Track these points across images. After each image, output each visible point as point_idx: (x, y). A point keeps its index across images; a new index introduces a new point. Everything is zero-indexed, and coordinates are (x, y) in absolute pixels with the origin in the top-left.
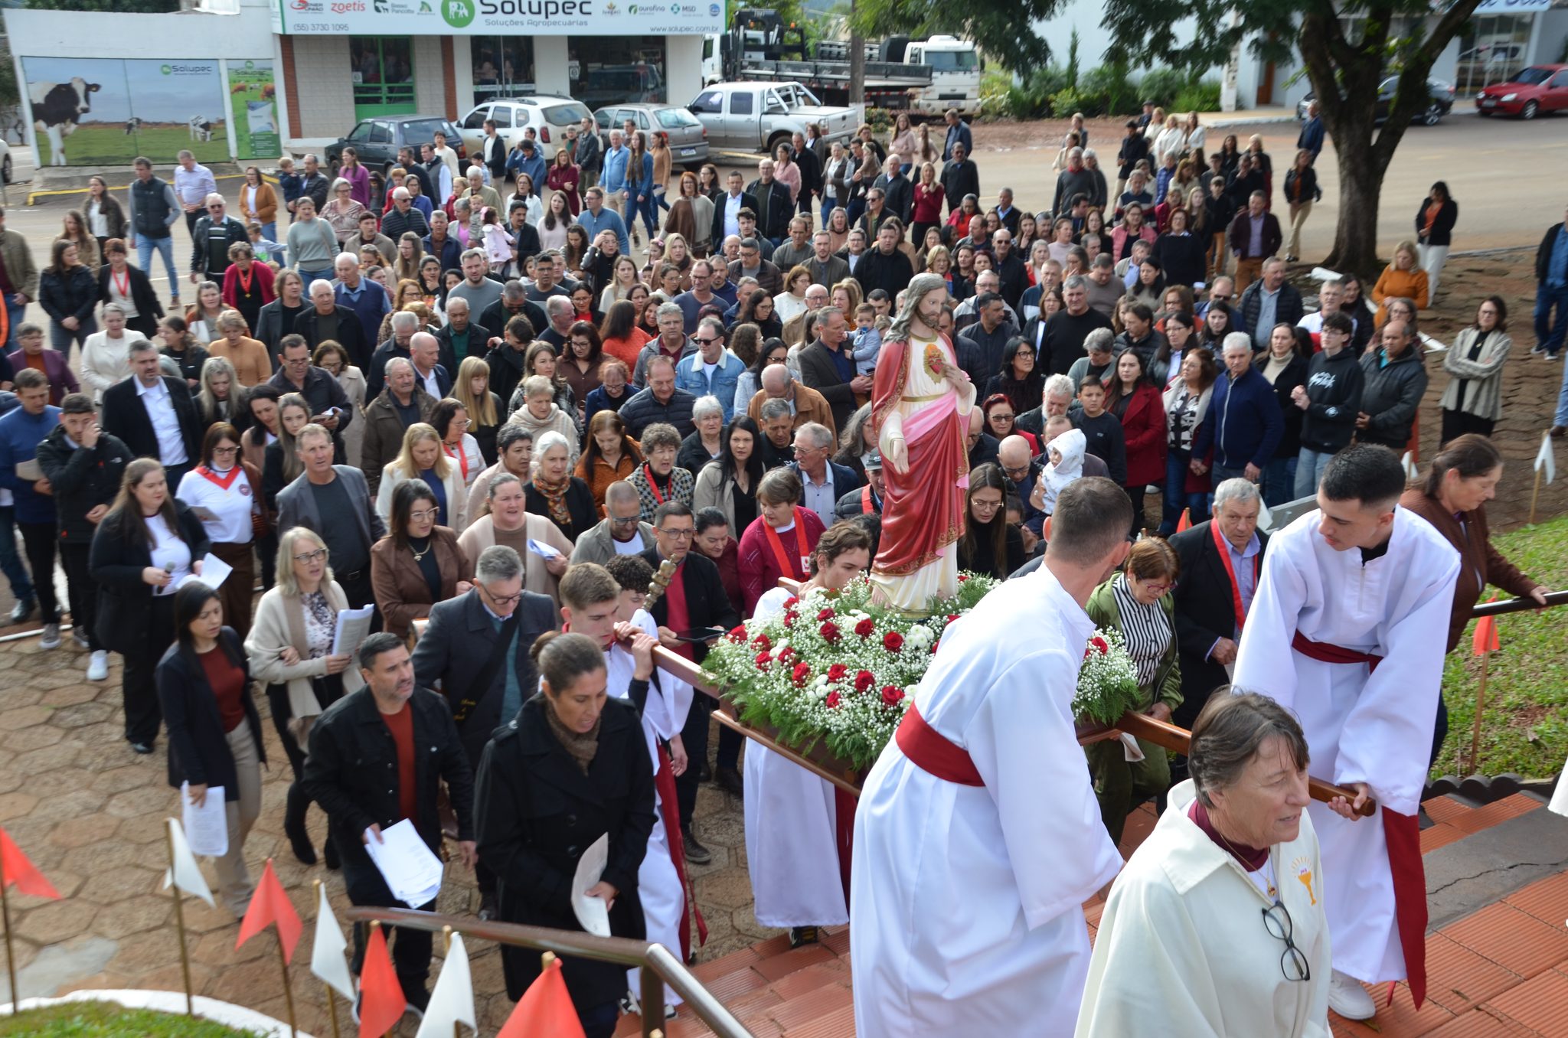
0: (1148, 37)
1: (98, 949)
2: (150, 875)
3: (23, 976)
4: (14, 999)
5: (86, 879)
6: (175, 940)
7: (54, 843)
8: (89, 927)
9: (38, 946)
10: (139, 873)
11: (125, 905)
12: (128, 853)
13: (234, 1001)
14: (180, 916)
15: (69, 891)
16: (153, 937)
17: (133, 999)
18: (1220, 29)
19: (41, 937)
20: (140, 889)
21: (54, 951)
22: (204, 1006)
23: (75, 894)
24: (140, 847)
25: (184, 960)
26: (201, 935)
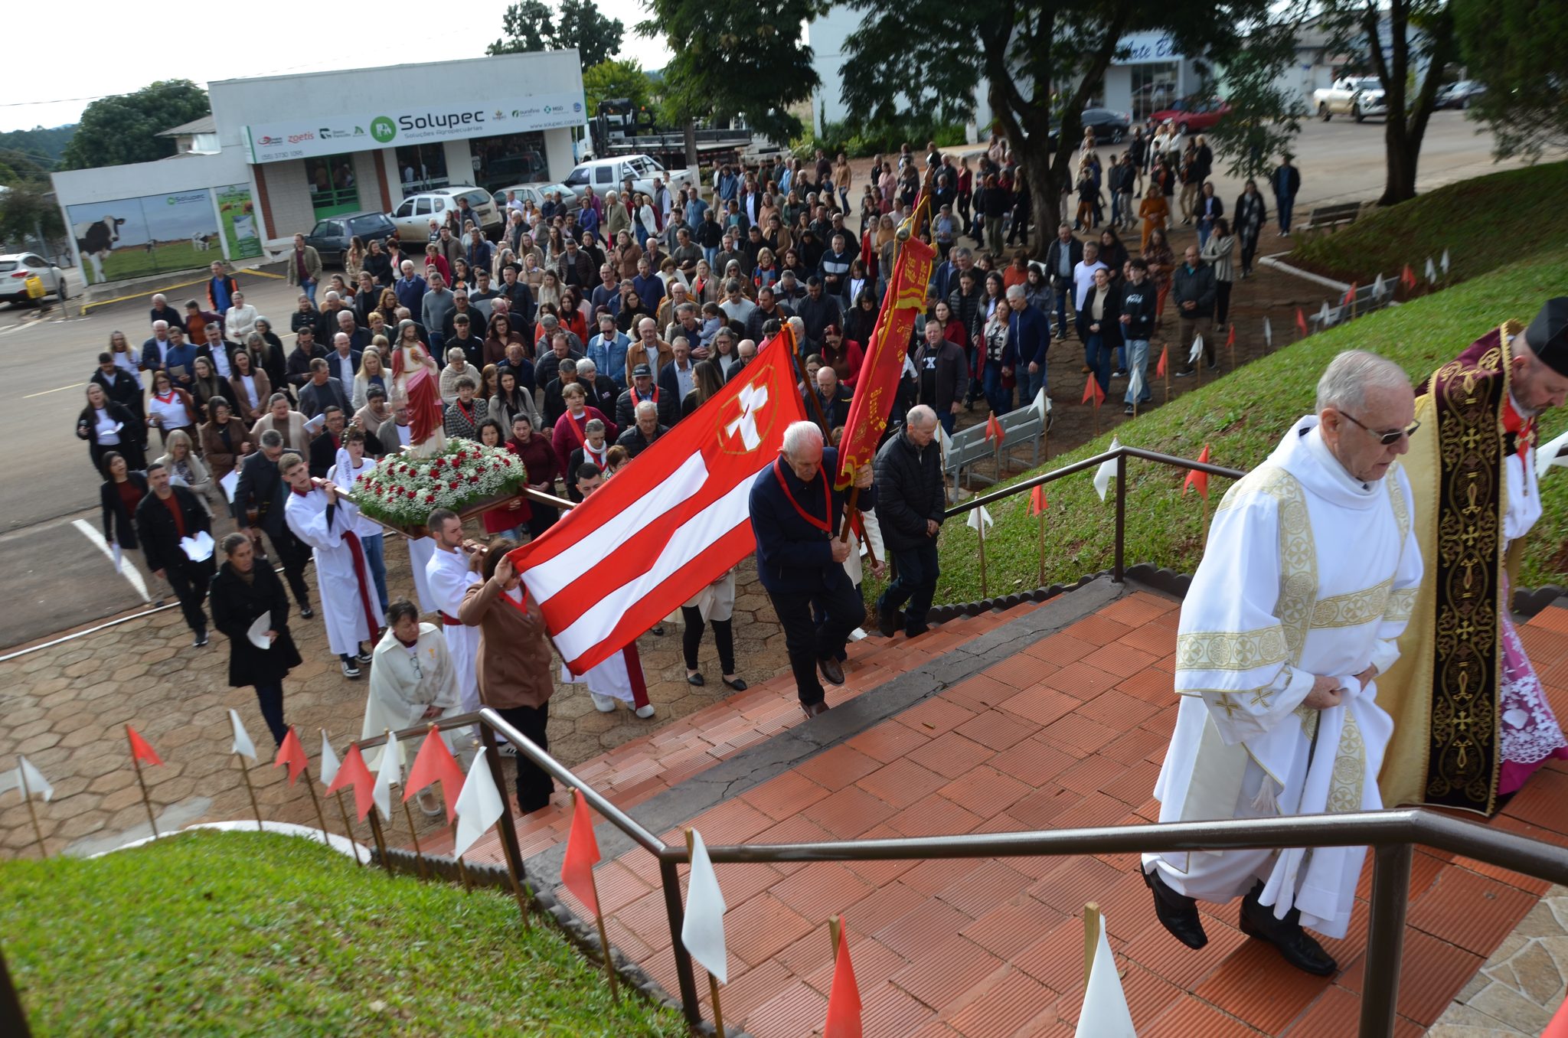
0: (874, 109)
1: (202, 803)
2: (225, 758)
3: (159, 822)
4: (156, 833)
5: (186, 765)
6: (247, 793)
7: (162, 746)
8: (193, 792)
9: (164, 805)
10: (219, 758)
11: (212, 777)
12: (210, 746)
13: (290, 821)
14: (247, 778)
15: (176, 773)
16: (233, 793)
17: (226, 826)
18: (923, 100)
19: (164, 800)
20: (221, 766)
21: (174, 807)
22: (269, 826)
23: (180, 774)
24: (217, 742)
25: (254, 803)
26: (262, 788)
